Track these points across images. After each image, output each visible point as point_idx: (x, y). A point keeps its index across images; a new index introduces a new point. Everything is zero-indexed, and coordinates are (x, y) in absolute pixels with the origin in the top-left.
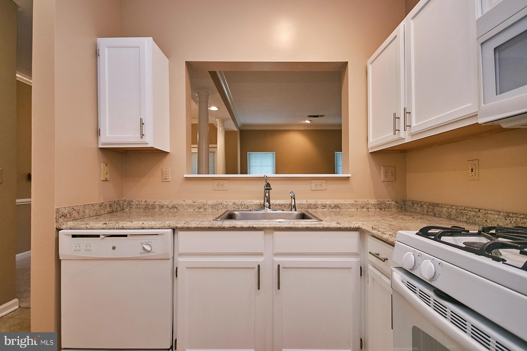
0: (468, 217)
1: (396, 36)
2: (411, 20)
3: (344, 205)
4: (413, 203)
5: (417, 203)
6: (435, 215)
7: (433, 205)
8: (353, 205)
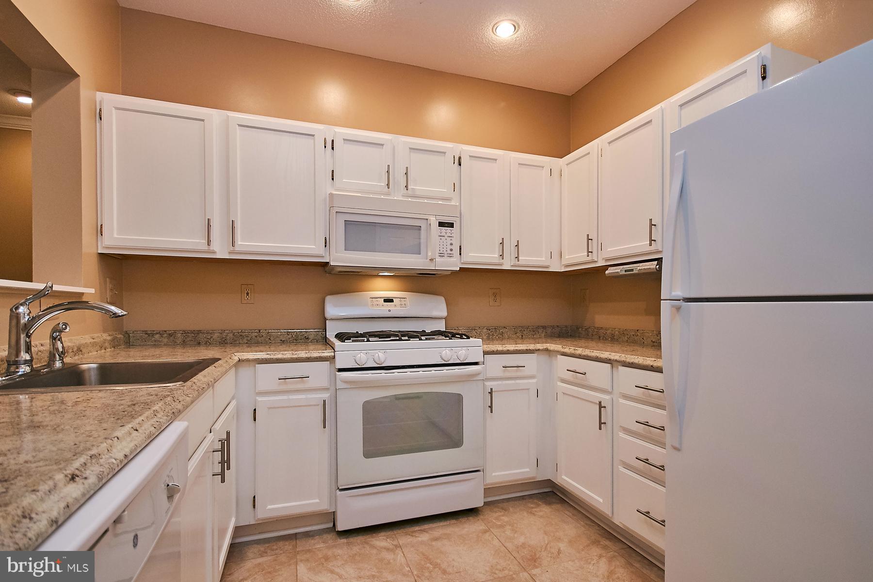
1: (203, 120)
2: (237, 125)
3: (86, 345)
4: (150, 334)
5: (159, 333)
6: (199, 343)
7: (193, 332)
8: (94, 344)
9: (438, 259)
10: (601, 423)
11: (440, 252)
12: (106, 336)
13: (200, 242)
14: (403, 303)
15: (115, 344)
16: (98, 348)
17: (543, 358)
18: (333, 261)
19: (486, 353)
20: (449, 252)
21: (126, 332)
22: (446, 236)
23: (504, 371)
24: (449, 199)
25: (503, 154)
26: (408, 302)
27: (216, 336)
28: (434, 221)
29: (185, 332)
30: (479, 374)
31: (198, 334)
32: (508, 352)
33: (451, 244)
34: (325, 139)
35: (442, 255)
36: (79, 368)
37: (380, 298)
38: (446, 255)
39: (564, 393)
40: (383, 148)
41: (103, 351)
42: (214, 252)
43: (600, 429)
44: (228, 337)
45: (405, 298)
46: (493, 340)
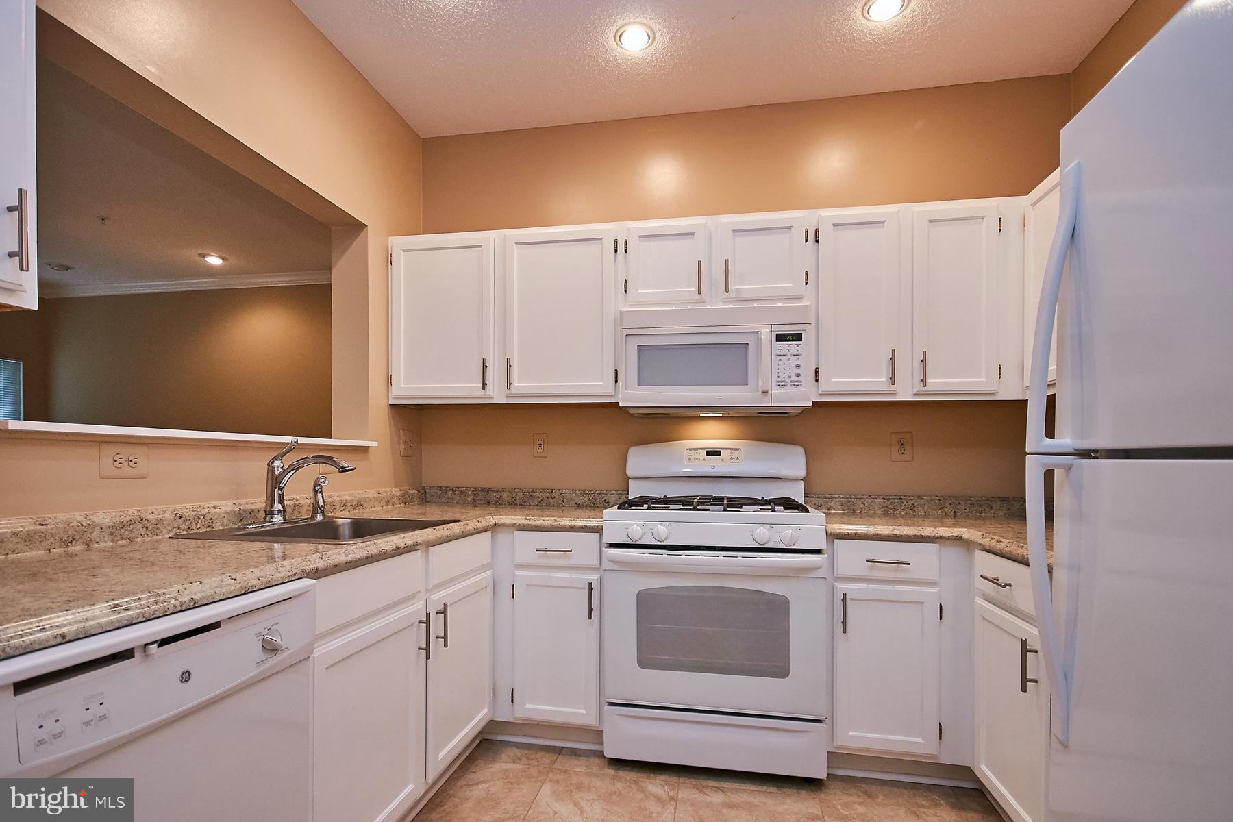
0: (540, 500)
1: (481, 246)
2: (515, 245)
3: (369, 500)
4: (443, 490)
5: (452, 490)
6: (489, 503)
7: (483, 489)
8: (378, 500)
9: (776, 391)
10: (1025, 681)
11: (779, 380)
12: (396, 492)
13: (476, 386)
14: (735, 456)
15: (406, 500)
16: (383, 502)
17: (952, 554)
18: (623, 401)
19: (832, 537)
20: (795, 378)
21: (424, 488)
22: (789, 354)
23: (871, 568)
24: (799, 298)
25: (897, 210)
26: (742, 454)
27: (505, 495)
28: (766, 334)
29: (476, 490)
30: (817, 568)
31: (488, 492)
32: (877, 538)
33: (798, 366)
34: (616, 241)
35: (783, 384)
36: (334, 522)
37: (702, 449)
38: (789, 384)
39: (984, 619)
40: (693, 237)
41: (390, 507)
42: (491, 398)
43: (1024, 689)
44: (518, 498)
45: (738, 449)
46: (895, 517)
